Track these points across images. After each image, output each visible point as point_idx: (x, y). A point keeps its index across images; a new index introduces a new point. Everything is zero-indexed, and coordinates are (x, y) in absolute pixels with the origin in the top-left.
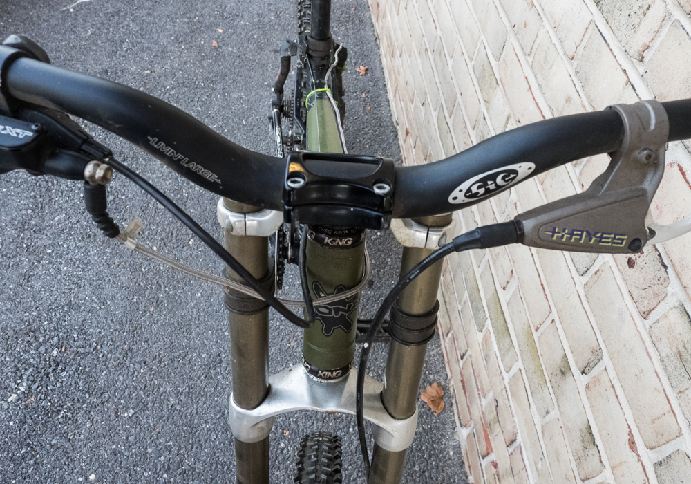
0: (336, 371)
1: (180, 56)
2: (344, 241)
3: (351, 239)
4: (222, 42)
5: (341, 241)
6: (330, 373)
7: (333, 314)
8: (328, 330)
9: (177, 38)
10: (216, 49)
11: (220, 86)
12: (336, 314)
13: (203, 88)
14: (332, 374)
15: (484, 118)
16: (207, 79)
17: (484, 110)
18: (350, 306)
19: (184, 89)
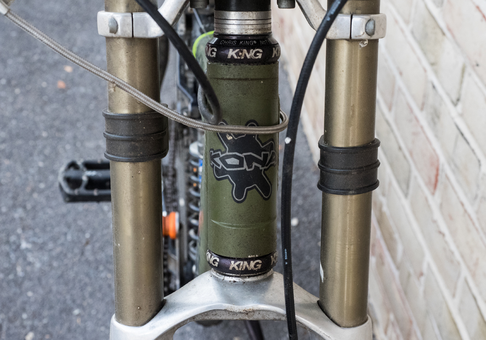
0: (253, 259)
1: (13, 103)
2: (252, 52)
3: (261, 51)
4: (71, 81)
5: (249, 52)
6: (246, 263)
7: (245, 166)
8: (239, 193)
9: (9, 82)
10: (63, 91)
11: (69, 135)
12: (249, 166)
13: (47, 138)
14: (249, 264)
15: (434, 87)
16: (51, 127)
17: (432, 77)
18: (266, 156)
19: (19, 142)
